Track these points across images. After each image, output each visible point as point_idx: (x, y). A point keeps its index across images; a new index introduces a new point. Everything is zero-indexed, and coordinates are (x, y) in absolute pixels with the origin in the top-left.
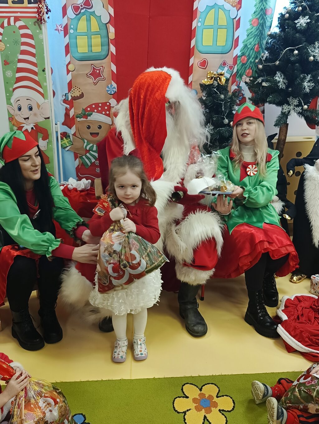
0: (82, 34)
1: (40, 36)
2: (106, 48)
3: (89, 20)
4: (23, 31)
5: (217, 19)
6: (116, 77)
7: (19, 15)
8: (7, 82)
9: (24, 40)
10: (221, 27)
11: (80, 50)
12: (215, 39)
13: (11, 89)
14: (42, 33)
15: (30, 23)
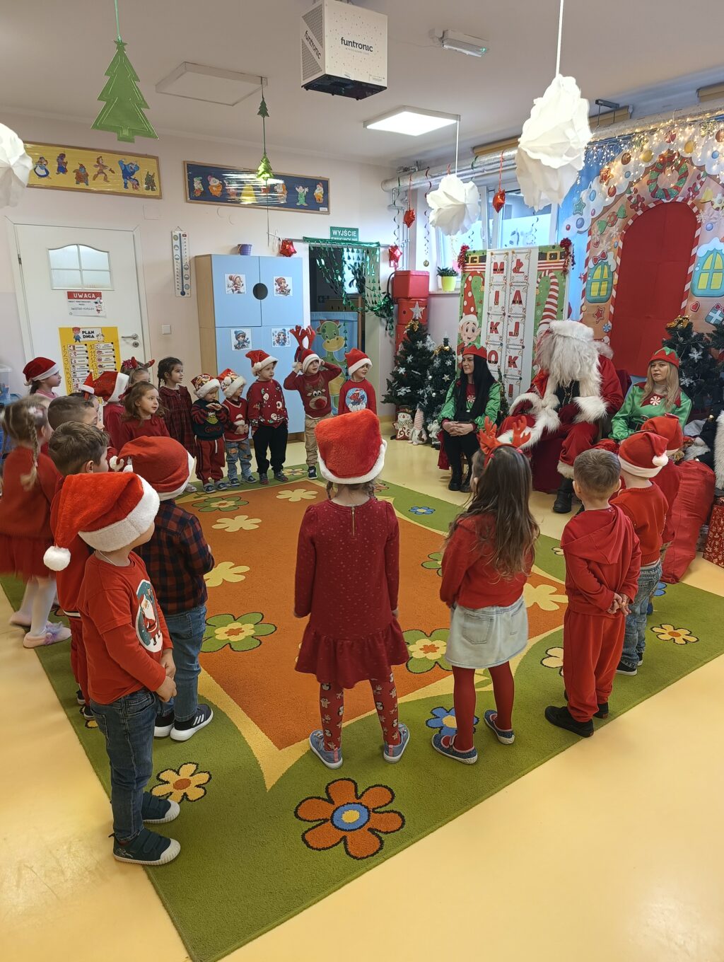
0: (596, 281)
1: (564, 284)
2: (609, 292)
3: (603, 269)
4: (552, 281)
5: (713, 263)
6: (613, 318)
7: (552, 268)
8: (536, 319)
9: (552, 287)
10: (718, 271)
11: (592, 294)
12: (709, 283)
13: (538, 324)
14: (565, 281)
15: (559, 273)
